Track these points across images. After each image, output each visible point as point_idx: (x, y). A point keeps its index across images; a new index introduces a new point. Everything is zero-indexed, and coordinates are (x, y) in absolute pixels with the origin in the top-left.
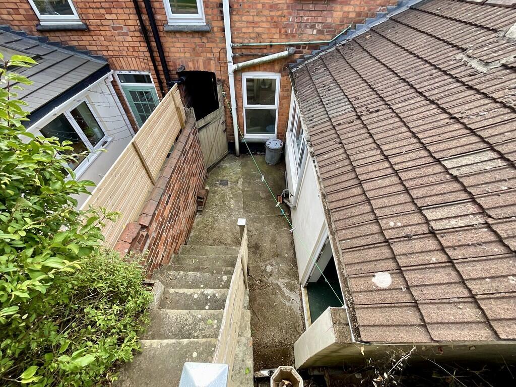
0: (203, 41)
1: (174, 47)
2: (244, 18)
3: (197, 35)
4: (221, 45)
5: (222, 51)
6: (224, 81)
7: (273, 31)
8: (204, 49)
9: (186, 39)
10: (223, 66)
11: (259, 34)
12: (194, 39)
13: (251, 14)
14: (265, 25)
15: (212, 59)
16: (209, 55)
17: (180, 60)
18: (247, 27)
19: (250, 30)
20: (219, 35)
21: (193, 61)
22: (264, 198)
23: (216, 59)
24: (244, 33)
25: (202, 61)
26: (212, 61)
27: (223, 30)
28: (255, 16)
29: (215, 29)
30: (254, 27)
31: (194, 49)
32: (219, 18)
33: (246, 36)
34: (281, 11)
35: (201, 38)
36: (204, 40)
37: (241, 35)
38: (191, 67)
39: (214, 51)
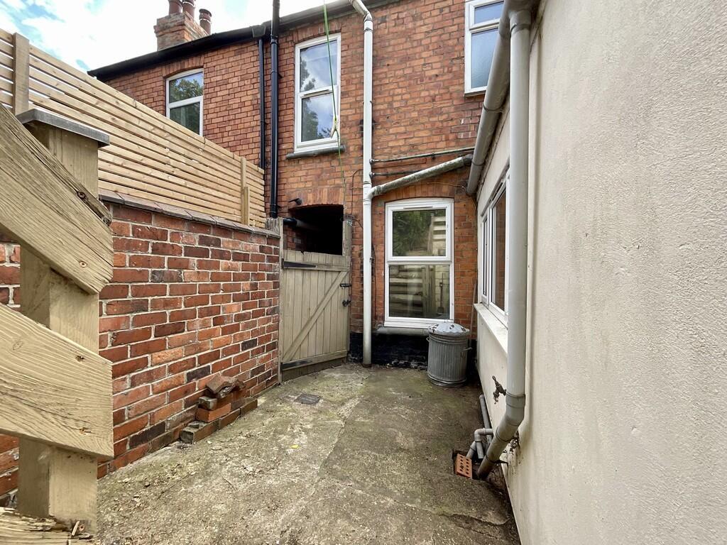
0: (333, 165)
1: (294, 177)
2: (391, 131)
3: (326, 159)
4: (357, 167)
5: (358, 174)
6: (356, 216)
7: (436, 139)
8: (332, 174)
9: (312, 166)
10: (356, 195)
11: (413, 146)
12: (321, 164)
13: (402, 124)
14: (422, 134)
15: (341, 187)
16: (338, 181)
17: (298, 192)
18: (396, 140)
19: (401, 143)
20: (355, 154)
21: (315, 190)
22: (408, 451)
23: (348, 185)
24: (392, 147)
25: (326, 190)
26: (340, 189)
27: (362, 148)
28: (407, 125)
29: (351, 149)
30: (405, 139)
31: (319, 176)
32: (358, 136)
33: (394, 151)
34: (447, 115)
35: (330, 162)
36: (335, 163)
37: (386, 151)
38: (309, 200)
39: (345, 175)
